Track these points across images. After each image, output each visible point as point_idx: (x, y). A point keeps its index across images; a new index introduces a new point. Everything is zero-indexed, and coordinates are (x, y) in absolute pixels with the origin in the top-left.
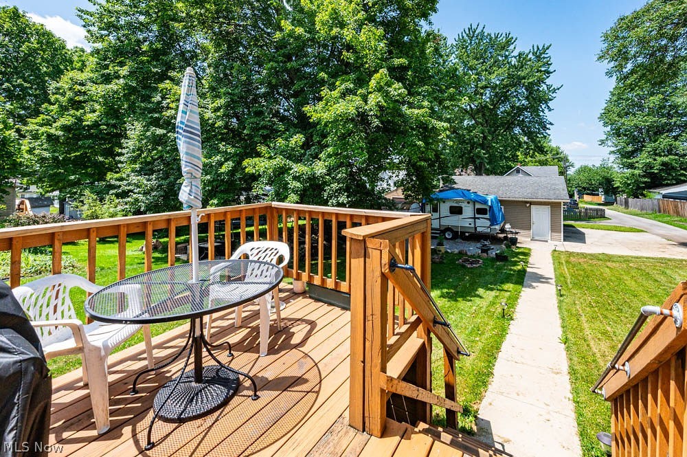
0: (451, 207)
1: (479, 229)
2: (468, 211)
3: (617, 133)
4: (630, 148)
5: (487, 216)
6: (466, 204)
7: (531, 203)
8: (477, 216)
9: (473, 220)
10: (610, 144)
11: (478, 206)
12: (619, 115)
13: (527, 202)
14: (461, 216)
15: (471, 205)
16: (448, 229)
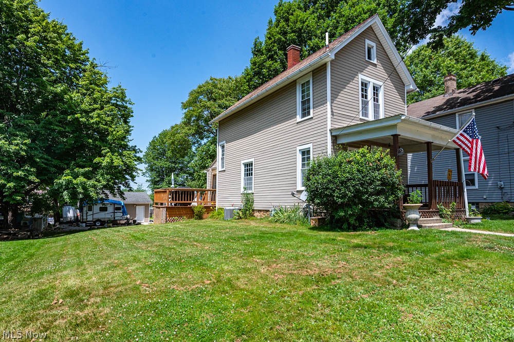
0: (100, 208)
1: (116, 218)
2: (110, 209)
3: (152, 170)
4: (158, 179)
5: (121, 211)
6: (109, 205)
7: (136, 205)
8: (116, 211)
9: (113, 214)
10: (148, 175)
11: (116, 206)
12: (153, 158)
13: (134, 204)
14: (106, 212)
15: (112, 206)
16: (98, 220)
